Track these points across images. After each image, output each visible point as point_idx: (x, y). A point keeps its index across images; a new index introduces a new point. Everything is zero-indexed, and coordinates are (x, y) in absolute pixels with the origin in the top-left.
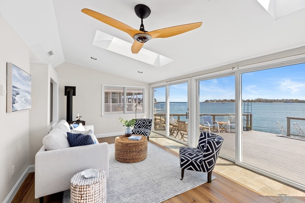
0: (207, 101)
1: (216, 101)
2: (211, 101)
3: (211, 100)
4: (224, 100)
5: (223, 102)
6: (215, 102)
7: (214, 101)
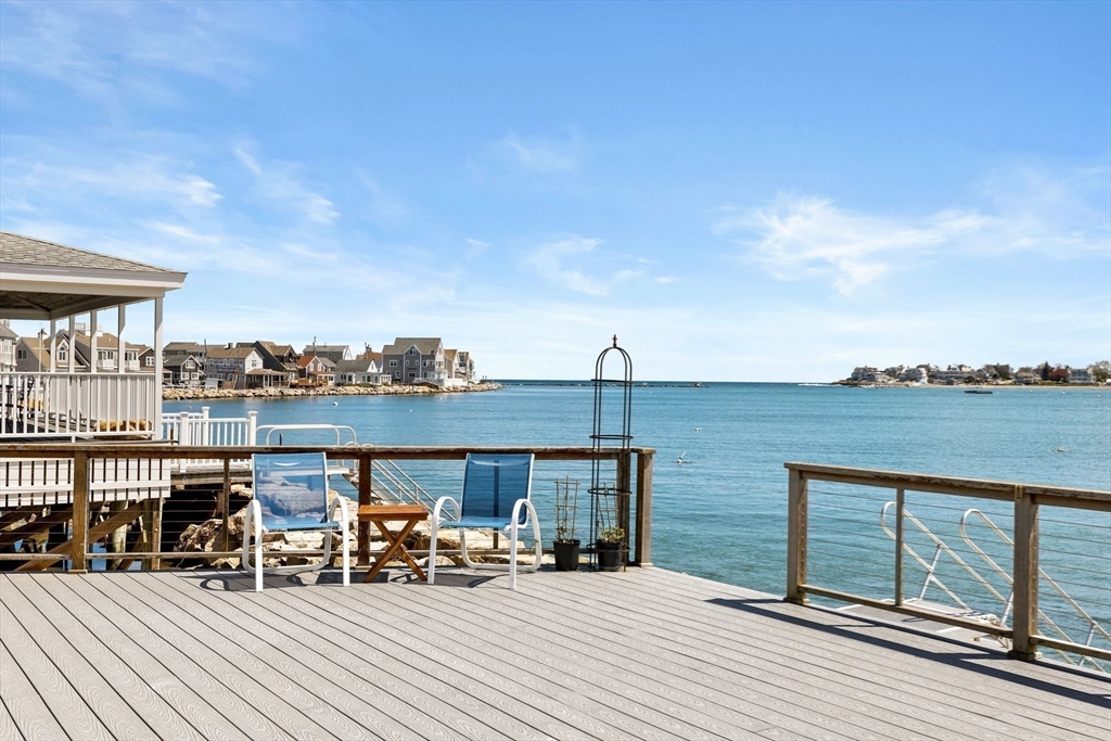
0: (862, 377)
1: (934, 376)
2: (891, 373)
3: (896, 365)
4: (988, 367)
5: (984, 387)
6: (925, 380)
7: (913, 375)
